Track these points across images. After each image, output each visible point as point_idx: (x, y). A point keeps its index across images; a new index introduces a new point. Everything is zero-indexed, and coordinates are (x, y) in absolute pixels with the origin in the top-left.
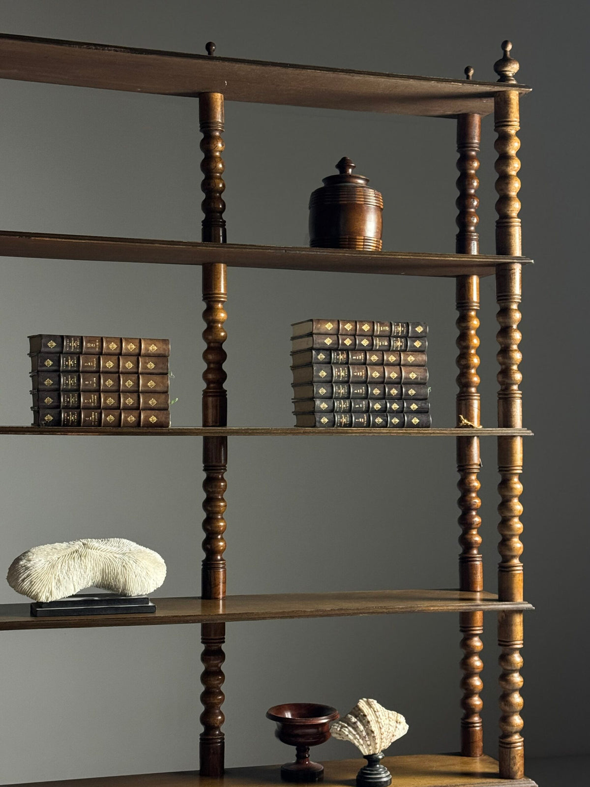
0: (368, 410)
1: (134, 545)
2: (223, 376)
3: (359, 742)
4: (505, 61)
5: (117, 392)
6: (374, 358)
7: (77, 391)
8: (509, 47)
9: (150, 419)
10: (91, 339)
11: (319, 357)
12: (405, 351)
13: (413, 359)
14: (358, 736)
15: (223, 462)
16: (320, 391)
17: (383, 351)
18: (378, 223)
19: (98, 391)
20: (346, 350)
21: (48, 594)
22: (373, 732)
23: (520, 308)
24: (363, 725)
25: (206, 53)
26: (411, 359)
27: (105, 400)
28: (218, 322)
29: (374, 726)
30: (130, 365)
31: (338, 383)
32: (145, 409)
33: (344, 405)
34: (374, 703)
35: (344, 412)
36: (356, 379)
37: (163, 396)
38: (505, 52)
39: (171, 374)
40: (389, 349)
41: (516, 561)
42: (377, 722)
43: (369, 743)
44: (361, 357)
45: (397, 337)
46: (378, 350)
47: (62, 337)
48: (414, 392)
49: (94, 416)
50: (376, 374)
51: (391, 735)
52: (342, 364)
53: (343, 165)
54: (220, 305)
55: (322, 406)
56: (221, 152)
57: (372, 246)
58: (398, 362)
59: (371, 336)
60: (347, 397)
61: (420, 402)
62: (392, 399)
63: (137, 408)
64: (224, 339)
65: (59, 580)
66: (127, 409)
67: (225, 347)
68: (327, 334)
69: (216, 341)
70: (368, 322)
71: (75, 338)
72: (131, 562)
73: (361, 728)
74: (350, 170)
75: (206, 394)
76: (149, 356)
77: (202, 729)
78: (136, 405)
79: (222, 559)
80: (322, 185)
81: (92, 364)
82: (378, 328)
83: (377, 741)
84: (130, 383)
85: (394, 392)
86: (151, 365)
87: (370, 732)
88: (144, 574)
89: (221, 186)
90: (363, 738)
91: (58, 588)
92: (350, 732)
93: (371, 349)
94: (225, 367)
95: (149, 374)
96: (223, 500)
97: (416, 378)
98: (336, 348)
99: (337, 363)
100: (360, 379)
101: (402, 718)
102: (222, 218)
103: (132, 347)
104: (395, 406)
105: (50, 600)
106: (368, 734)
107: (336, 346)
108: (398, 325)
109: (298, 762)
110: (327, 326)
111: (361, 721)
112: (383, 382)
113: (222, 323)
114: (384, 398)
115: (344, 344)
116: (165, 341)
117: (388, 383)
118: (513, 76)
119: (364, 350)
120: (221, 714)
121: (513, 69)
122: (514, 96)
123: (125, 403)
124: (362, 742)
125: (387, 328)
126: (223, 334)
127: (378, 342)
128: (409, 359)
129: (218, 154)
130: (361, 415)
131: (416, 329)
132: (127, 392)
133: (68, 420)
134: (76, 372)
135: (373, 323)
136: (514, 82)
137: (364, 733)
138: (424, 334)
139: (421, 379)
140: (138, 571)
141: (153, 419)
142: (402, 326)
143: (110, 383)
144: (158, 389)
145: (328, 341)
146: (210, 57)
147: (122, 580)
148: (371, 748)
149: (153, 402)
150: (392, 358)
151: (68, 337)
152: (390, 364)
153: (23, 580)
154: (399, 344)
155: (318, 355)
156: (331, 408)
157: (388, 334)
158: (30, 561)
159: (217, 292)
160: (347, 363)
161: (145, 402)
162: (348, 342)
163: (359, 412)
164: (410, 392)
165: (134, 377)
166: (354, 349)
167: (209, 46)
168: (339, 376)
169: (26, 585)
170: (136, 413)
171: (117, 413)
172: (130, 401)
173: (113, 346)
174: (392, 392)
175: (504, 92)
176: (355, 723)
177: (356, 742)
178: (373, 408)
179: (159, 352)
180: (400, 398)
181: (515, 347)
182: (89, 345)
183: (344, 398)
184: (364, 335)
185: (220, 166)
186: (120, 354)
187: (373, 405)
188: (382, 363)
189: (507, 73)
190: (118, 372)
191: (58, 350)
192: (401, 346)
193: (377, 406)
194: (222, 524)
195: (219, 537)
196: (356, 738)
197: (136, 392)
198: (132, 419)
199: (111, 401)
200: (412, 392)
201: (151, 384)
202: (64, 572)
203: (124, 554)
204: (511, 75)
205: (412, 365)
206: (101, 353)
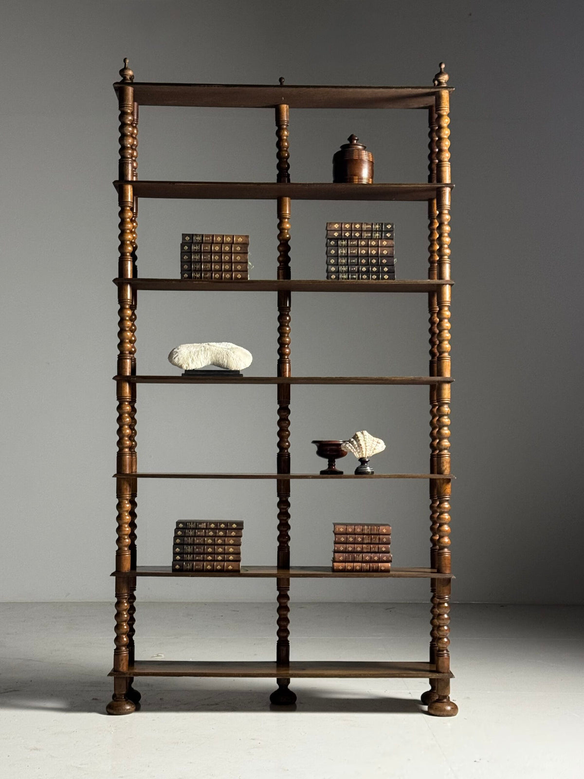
0: (358, 272)
1: (234, 346)
2: (289, 259)
3: (353, 450)
4: (441, 73)
5: (220, 262)
6: (363, 243)
7: (200, 262)
8: (443, 66)
9: (238, 276)
10: (207, 236)
11: (331, 243)
12: (381, 239)
13: (386, 243)
14: (353, 448)
15: (288, 305)
16: (331, 261)
17: (368, 239)
18: (369, 170)
19: (211, 262)
20: (347, 239)
21: (187, 365)
22: (361, 445)
23: (450, 213)
24: (357, 442)
25: (279, 84)
26: (385, 243)
27: (214, 266)
28: (285, 229)
29: (362, 442)
30: (227, 248)
31: (342, 257)
32: (235, 271)
33: (345, 269)
34: (365, 432)
35: (345, 272)
36: (352, 255)
37: (245, 264)
38: (441, 69)
39: (249, 253)
40: (371, 238)
41: (446, 355)
42: (364, 440)
43: (359, 451)
44: (355, 243)
45: (376, 231)
46: (365, 239)
47: (193, 235)
48: (386, 261)
49: (208, 275)
50: (364, 252)
51: (373, 449)
52: (344, 246)
53: (351, 139)
54: (286, 220)
55: (332, 269)
56: (287, 136)
57: (365, 181)
58: (377, 245)
59: (361, 231)
60: (347, 264)
61: (389, 267)
62: (373, 265)
63: (230, 271)
64: (289, 239)
65: (193, 359)
66: (226, 271)
67: (289, 243)
68: (335, 231)
69: (283, 240)
70: (359, 223)
71: (200, 235)
72: (232, 353)
73: (355, 443)
74: (355, 141)
75: (279, 268)
76: (238, 244)
77: (278, 450)
78: (230, 269)
79: (288, 358)
80: (340, 149)
81: (208, 248)
82: (365, 227)
83: (363, 450)
84: (227, 258)
85: (374, 261)
86: (239, 248)
87: (359, 445)
88: (238, 359)
89: (286, 155)
90: (356, 448)
91: (192, 363)
92: (349, 445)
93: (361, 238)
94: (290, 254)
95: (237, 253)
96: (288, 326)
97: (387, 253)
98: (340, 238)
99: (342, 246)
100: (354, 255)
101: (381, 441)
102: (287, 173)
103: (229, 239)
104: (375, 269)
105: (188, 369)
106: (358, 446)
107: (340, 237)
108: (376, 224)
109: (329, 468)
110: (335, 226)
111: (356, 440)
112: (367, 256)
113: (288, 230)
114: (368, 265)
115: (345, 236)
116: (247, 237)
117: (371, 257)
118: (445, 82)
119: (357, 239)
120: (288, 442)
121: (445, 78)
122: (445, 94)
123: (224, 268)
124: (355, 450)
125: (370, 226)
126: (288, 236)
127: (365, 235)
128: (384, 243)
129: (285, 138)
130: (355, 274)
131: (387, 226)
132: (226, 262)
133: (196, 277)
134: (200, 252)
135: (362, 223)
136: (445, 86)
137: (356, 446)
138: (392, 229)
139: (390, 254)
140: (234, 357)
141: (239, 276)
142: (379, 225)
143: (217, 258)
144: (242, 261)
145: (336, 234)
146: (281, 86)
147: (226, 361)
148: (360, 453)
149: (239, 267)
150: (374, 243)
151: (196, 235)
152: (372, 246)
153: (175, 358)
154: (377, 235)
155: (331, 242)
156: (337, 270)
157: (371, 230)
158: (178, 349)
159: (283, 212)
160: (347, 246)
161: (235, 268)
162: (347, 234)
163: (354, 272)
164: (383, 261)
165: (230, 255)
166: (351, 238)
167: (281, 79)
168: (342, 253)
169: (176, 360)
170: (230, 273)
171: (220, 273)
172: (227, 267)
173: (219, 239)
174: (372, 261)
175: (439, 91)
176: (353, 441)
177: (352, 450)
178: (361, 270)
179: (243, 242)
180: (377, 265)
181: (446, 235)
182: (206, 239)
183: (345, 265)
184: (356, 230)
185: (286, 144)
186: (223, 243)
187: (362, 268)
188: (367, 246)
189: (441, 81)
190: (221, 252)
191: (191, 241)
192: (379, 236)
193: (364, 269)
194: (288, 340)
195: (286, 346)
196: (352, 448)
197: (230, 262)
198: (228, 276)
199: (217, 267)
200: (384, 261)
201: (238, 258)
202: (196, 355)
203: (228, 349)
204: (444, 82)
205: (385, 247)
206: (213, 243)
